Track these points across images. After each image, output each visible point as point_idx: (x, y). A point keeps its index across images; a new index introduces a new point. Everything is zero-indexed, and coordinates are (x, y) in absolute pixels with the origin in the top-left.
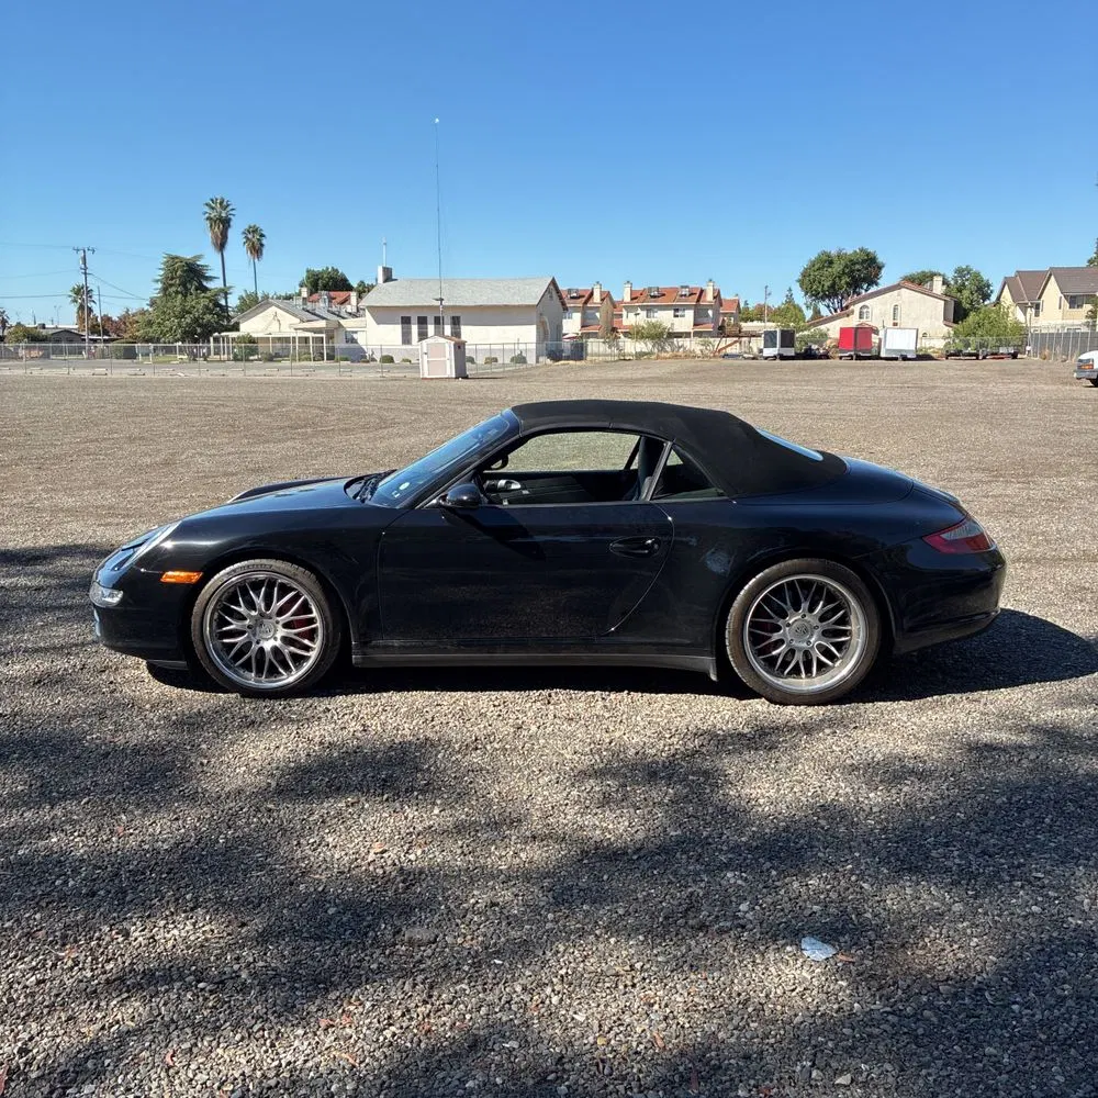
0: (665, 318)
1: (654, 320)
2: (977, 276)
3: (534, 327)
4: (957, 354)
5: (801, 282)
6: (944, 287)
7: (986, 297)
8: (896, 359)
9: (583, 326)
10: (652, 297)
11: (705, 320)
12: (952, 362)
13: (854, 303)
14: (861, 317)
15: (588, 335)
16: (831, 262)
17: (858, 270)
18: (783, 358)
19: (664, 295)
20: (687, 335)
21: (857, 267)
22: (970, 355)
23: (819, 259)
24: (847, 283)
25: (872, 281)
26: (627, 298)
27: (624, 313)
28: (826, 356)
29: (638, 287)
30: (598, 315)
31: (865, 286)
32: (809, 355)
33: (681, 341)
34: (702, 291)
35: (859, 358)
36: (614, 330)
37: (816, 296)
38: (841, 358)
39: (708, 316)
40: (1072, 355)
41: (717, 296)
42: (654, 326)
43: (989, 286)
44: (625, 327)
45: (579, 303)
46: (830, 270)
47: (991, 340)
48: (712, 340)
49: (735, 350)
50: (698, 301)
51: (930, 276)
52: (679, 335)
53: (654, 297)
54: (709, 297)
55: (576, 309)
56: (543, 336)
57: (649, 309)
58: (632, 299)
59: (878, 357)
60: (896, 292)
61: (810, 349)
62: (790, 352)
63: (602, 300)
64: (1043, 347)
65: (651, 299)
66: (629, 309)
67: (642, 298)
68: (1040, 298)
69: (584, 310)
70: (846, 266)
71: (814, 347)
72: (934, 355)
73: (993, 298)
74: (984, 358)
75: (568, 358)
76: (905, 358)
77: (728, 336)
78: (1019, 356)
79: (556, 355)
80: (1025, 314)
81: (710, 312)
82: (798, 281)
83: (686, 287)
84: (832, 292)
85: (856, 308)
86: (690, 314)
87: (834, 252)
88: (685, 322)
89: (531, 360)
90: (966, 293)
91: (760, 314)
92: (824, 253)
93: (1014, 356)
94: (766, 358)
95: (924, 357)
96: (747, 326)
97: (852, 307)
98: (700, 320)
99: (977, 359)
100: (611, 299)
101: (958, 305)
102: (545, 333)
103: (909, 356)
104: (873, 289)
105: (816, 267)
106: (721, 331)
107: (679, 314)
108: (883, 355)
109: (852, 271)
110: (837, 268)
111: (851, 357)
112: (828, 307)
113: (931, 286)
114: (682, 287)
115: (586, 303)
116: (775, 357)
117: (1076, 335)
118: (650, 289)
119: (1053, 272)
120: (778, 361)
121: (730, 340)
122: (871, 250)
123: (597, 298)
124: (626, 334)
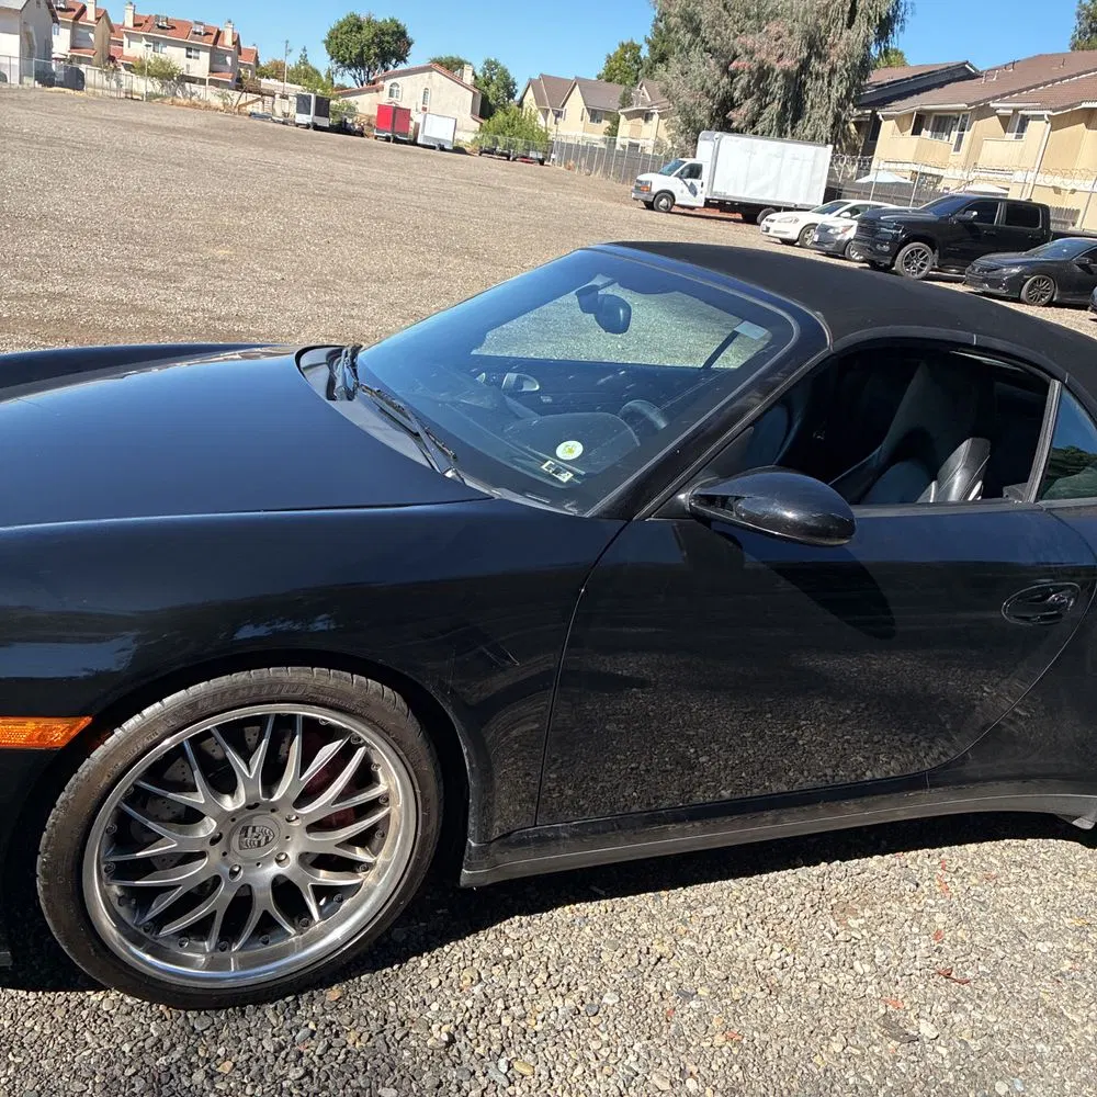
0: (175, 56)
1: (162, 56)
2: (504, 72)
3: (18, 36)
4: (491, 152)
5: (328, 44)
6: (473, 78)
7: (511, 95)
8: (434, 148)
9: (73, 47)
10: (159, 27)
11: (222, 67)
12: (484, 159)
13: (384, 79)
14: (391, 95)
15: (80, 60)
16: (360, 28)
17: (388, 42)
18: (317, 128)
19: (173, 28)
20: (202, 82)
21: (387, 38)
22: (502, 154)
23: (346, 22)
24: (375, 54)
25: (401, 58)
26: (129, 24)
27: (126, 40)
28: (361, 133)
29: (144, 12)
30: (91, 36)
31: (394, 61)
32: (342, 129)
33: (195, 88)
34: (219, 33)
35: (397, 141)
36: (112, 59)
37: (343, 62)
38: (376, 138)
39: (226, 63)
40: (597, 170)
41: (237, 43)
42: (163, 64)
43: (514, 85)
44: (128, 58)
45: (68, 18)
46: (358, 36)
47: (521, 142)
48: (230, 92)
49: (257, 108)
50: (215, 42)
51: (460, 64)
52: (192, 80)
53: (163, 28)
54: (228, 41)
55: (65, 25)
56: (28, 50)
57: (156, 42)
58: (135, 25)
59: (414, 143)
60: (427, 74)
61: (346, 123)
62: (325, 122)
63: (98, 19)
64: (568, 157)
65: (160, 30)
66: (131, 37)
67: (148, 26)
68: (563, 106)
69: (74, 26)
70: (376, 35)
71: (349, 121)
72: (467, 149)
73: (517, 97)
74: (514, 160)
75: (61, 85)
76: (442, 149)
77: (250, 92)
78: (546, 163)
79: (46, 78)
80: (546, 120)
81: (229, 59)
82: (325, 42)
83: (201, 24)
84: (358, 62)
85: (387, 84)
86: (205, 57)
87: (363, 17)
88: (200, 66)
89: (14, 79)
90: (493, 88)
91: (277, 71)
92: (353, 16)
93: (541, 162)
94: (297, 125)
95: (458, 150)
96: (267, 83)
97: (381, 83)
98: (216, 66)
99: (508, 159)
100: (108, 21)
101: (485, 99)
102: (31, 48)
103: (446, 147)
104: (402, 67)
105: (345, 29)
106: (239, 85)
107: (193, 54)
108: (420, 141)
109: (381, 42)
110: (367, 34)
111: (388, 139)
112: (355, 77)
113: (462, 75)
114: (196, 23)
115: (77, 18)
116: (308, 126)
117: (593, 149)
118: (157, 17)
119: (578, 81)
120: (311, 131)
121: (251, 97)
122: (401, 22)
123: (90, 15)
124: (128, 67)
